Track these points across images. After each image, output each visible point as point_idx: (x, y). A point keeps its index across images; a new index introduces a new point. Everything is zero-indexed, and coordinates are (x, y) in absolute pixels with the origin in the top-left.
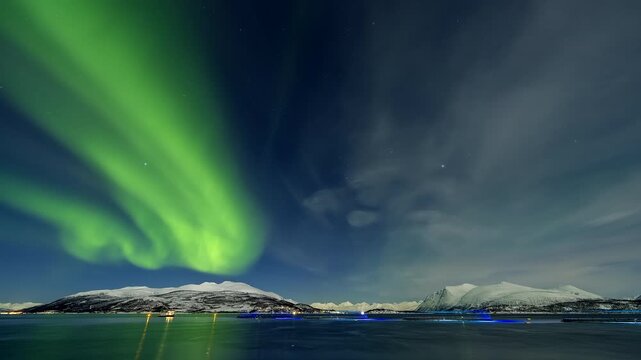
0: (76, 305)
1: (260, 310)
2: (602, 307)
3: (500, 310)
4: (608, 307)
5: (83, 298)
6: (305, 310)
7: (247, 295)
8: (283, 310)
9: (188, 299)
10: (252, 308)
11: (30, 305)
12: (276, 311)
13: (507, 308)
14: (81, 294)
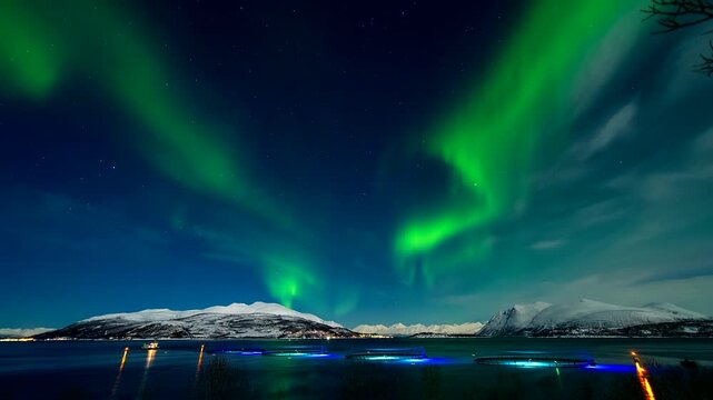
0: (90, 331)
1: (290, 336)
2: (687, 330)
3: (565, 334)
4: (695, 330)
5: (98, 323)
6: (342, 333)
7: (279, 318)
8: (316, 335)
9: (212, 322)
10: (281, 333)
11: (42, 330)
12: (308, 336)
13: (574, 332)
14: (96, 318)
